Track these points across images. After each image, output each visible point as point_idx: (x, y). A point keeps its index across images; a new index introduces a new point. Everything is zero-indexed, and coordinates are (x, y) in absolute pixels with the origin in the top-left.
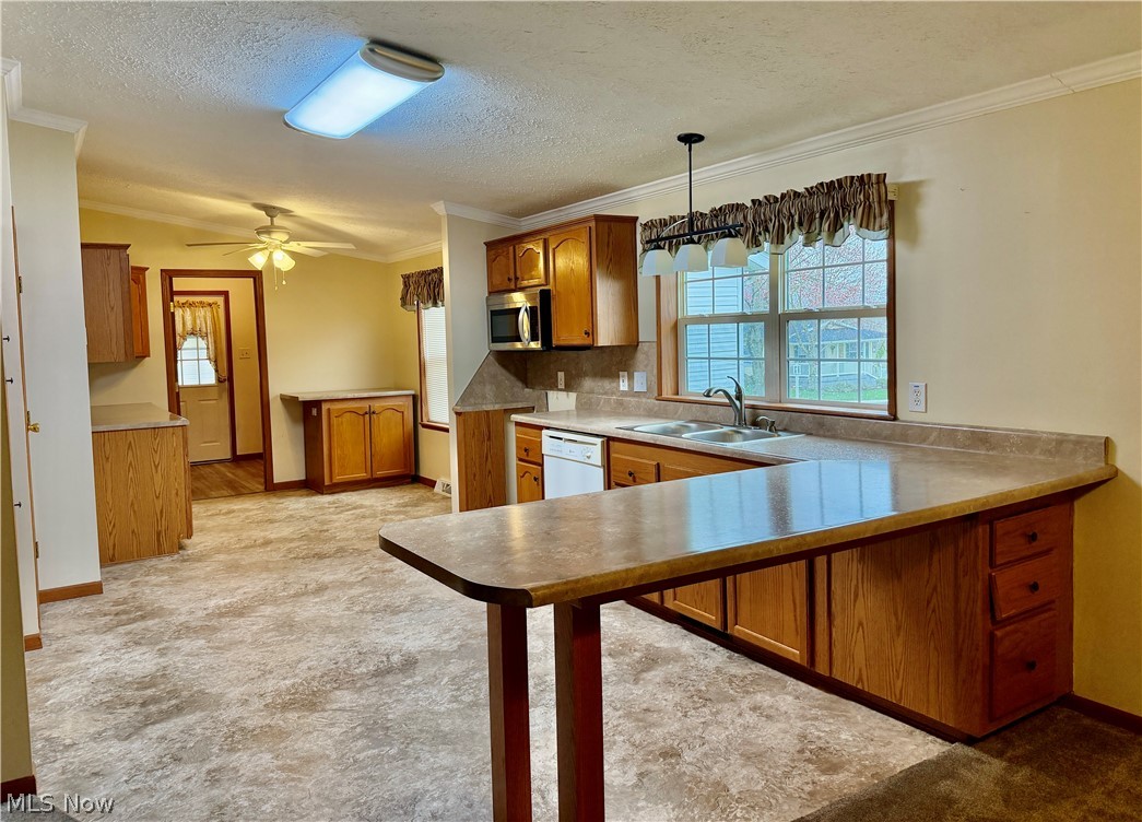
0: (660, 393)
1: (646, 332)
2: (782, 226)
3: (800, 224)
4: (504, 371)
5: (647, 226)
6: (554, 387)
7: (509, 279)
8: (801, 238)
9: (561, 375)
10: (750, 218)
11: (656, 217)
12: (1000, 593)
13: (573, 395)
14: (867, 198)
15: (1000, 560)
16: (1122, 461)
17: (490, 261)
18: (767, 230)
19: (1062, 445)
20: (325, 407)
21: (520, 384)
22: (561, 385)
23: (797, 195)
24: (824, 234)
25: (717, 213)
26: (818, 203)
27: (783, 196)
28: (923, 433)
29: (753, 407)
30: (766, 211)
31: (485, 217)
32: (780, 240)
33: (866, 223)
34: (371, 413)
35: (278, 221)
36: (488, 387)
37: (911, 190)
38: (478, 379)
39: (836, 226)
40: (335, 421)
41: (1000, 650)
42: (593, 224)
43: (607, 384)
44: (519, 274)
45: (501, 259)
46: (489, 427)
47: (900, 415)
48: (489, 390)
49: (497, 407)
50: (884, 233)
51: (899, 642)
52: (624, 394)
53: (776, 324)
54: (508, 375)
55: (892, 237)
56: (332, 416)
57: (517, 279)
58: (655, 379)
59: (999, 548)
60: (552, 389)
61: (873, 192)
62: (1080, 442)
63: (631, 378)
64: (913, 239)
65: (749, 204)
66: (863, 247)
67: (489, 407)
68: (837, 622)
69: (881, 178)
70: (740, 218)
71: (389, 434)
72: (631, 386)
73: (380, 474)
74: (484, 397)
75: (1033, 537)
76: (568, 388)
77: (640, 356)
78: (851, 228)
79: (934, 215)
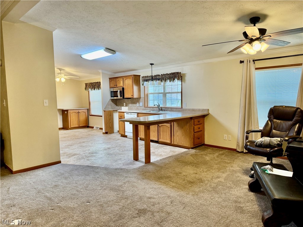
0: (145, 106)
1: (142, 95)
2: (166, 79)
3: (169, 79)
4: (112, 103)
5: (142, 77)
6: (123, 106)
7: (115, 85)
8: (169, 81)
9: (125, 104)
10: (161, 77)
11: (144, 76)
12: (195, 129)
13: (127, 107)
14: (178, 76)
15: (195, 124)
16: (210, 112)
17: (110, 82)
18: (163, 79)
19: (203, 110)
20: (69, 111)
21: (116, 106)
22: (125, 105)
23: (168, 74)
24: (172, 81)
25: (155, 76)
26: (171, 76)
27: (166, 74)
28: (186, 110)
29: (161, 108)
30: (164, 76)
31: (109, 73)
32: (166, 81)
33: (178, 79)
34: (79, 113)
35: (62, 72)
36: (110, 106)
37: (184, 74)
38: (108, 104)
39: (174, 79)
40: (71, 114)
41: (195, 136)
42: (133, 76)
43: (134, 105)
44: (117, 84)
45: (113, 81)
46: (110, 114)
47: (183, 108)
48: (110, 107)
49: (112, 110)
50: (181, 81)
51: (183, 137)
52: (138, 106)
53: (165, 94)
54: (113, 104)
55: (182, 81)
56: (71, 113)
57: (116, 85)
58: (144, 104)
59: (195, 123)
60: (122, 106)
61: (179, 75)
62: (205, 110)
63: (139, 103)
64: (185, 81)
65: (161, 75)
66: (177, 83)
67: (111, 110)
68: (175, 136)
69: (180, 73)
70: (159, 77)
71: (83, 117)
72: (139, 105)
73: (81, 126)
74: (109, 108)
75: (199, 122)
76: (126, 106)
77: (141, 100)
78: (176, 80)
79: (187, 78)
